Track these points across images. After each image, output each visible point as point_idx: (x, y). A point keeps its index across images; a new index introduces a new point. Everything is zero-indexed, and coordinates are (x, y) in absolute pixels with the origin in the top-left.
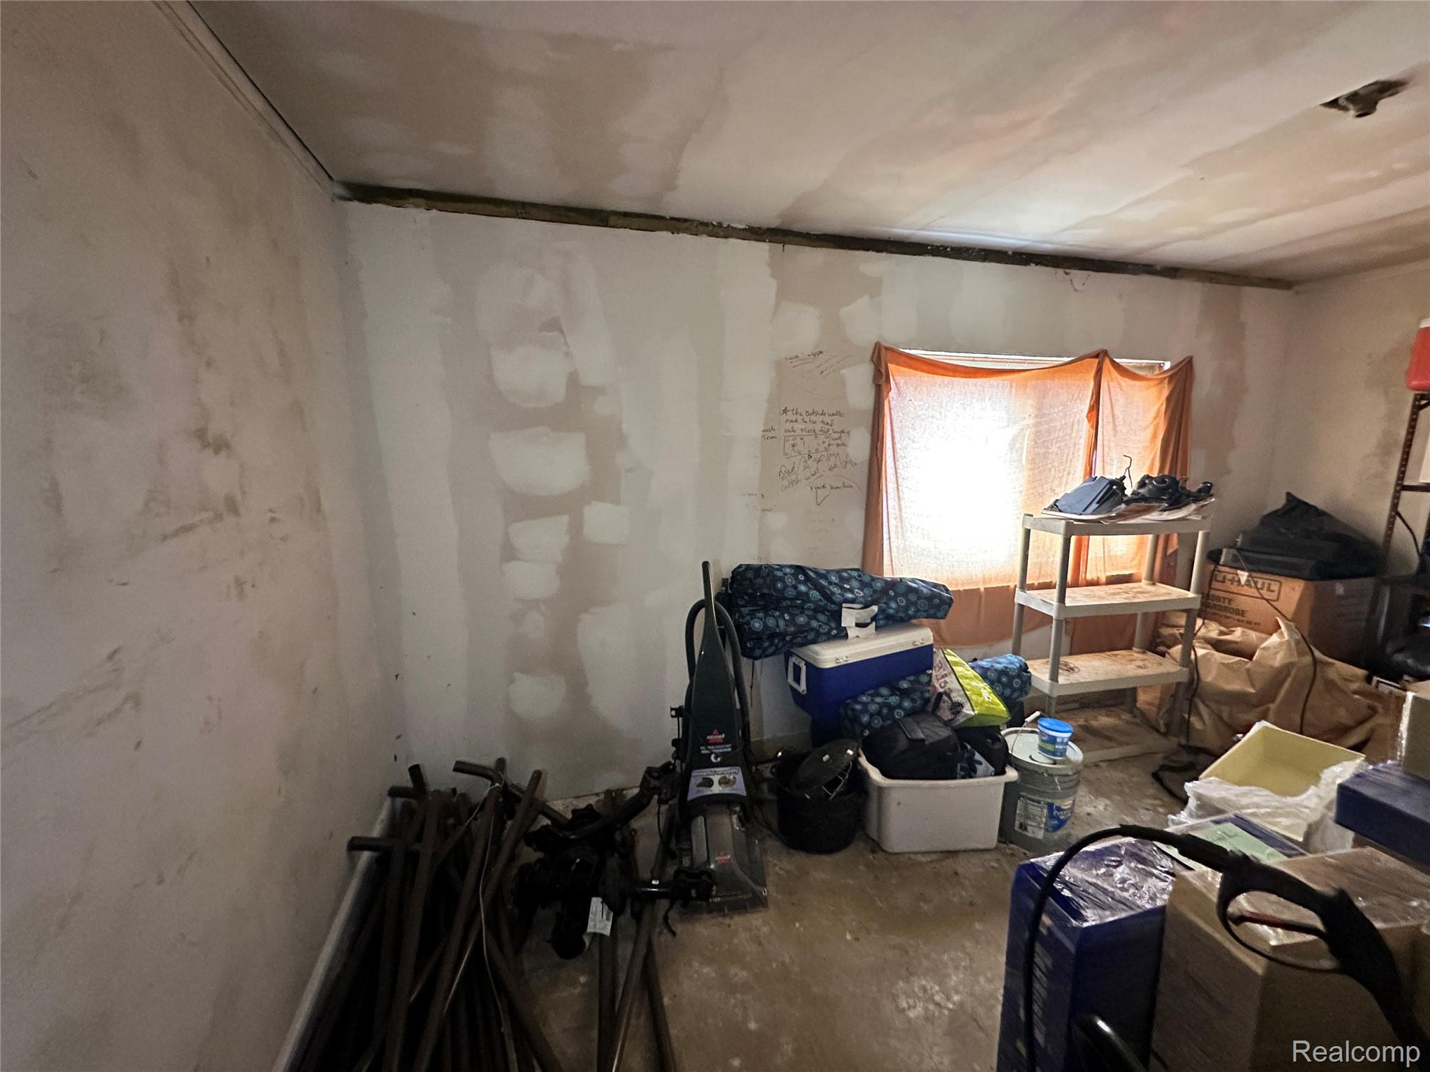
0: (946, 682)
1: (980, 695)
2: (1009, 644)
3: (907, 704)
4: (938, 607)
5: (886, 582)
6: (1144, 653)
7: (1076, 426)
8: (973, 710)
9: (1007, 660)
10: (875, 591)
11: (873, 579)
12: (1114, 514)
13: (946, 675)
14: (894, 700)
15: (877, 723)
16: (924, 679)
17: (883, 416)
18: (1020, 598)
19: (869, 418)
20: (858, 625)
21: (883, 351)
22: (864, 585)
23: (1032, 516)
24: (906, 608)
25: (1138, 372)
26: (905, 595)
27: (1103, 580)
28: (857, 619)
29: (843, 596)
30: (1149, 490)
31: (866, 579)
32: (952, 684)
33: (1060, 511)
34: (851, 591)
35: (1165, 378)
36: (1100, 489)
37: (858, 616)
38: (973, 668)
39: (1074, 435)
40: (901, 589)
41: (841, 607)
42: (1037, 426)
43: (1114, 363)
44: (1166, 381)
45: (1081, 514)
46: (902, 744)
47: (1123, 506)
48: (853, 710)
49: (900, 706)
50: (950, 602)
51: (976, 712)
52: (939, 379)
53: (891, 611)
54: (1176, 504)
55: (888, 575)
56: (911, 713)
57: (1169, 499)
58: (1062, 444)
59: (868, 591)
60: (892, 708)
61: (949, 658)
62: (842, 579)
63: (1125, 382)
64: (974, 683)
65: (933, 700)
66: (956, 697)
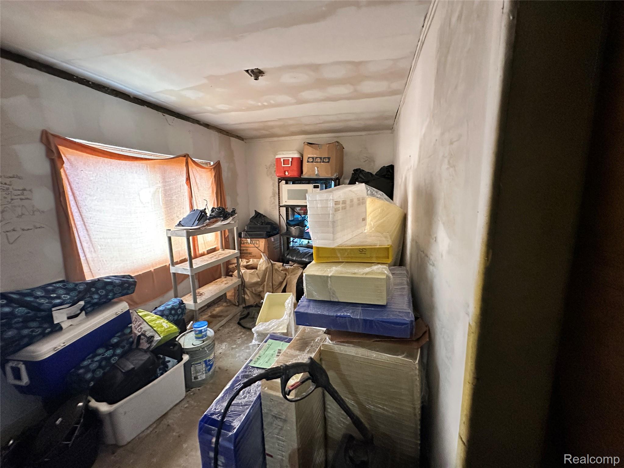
0: (141, 328)
1: (162, 326)
2: (172, 293)
3: (119, 351)
4: (128, 289)
5: (87, 284)
6: (225, 277)
7: (182, 188)
8: (160, 336)
9: (173, 302)
10: (80, 292)
11: (76, 285)
12: (205, 225)
13: (141, 324)
14: (109, 353)
15: (99, 373)
16: (128, 331)
17: (62, 179)
18: (173, 270)
20: (69, 318)
21: (50, 137)
22: (68, 291)
23: (170, 230)
24: (107, 295)
26: (104, 288)
27: (206, 252)
28: (67, 314)
29: (51, 303)
30: (216, 213)
31: (71, 286)
32: (145, 327)
33: (183, 226)
34: (58, 297)
35: (212, 168)
36: (197, 215)
37: (68, 312)
38: (156, 313)
39: (182, 191)
40: (99, 285)
41: (52, 311)
42: (164, 187)
45: (192, 227)
46: (120, 377)
47: (208, 221)
48: (78, 375)
49: (114, 355)
50: (135, 283)
51: (162, 337)
52: (100, 159)
53: (95, 301)
54: (226, 217)
55: (89, 278)
56: (122, 356)
57: (223, 216)
58: (178, 195)
59: (73, 294)
60: (108, 359)
61: (140, 314)
62: (48, 292)
63: (198, 169)
64: (157, 322)
65: (135, 341)
66: (148, 334)
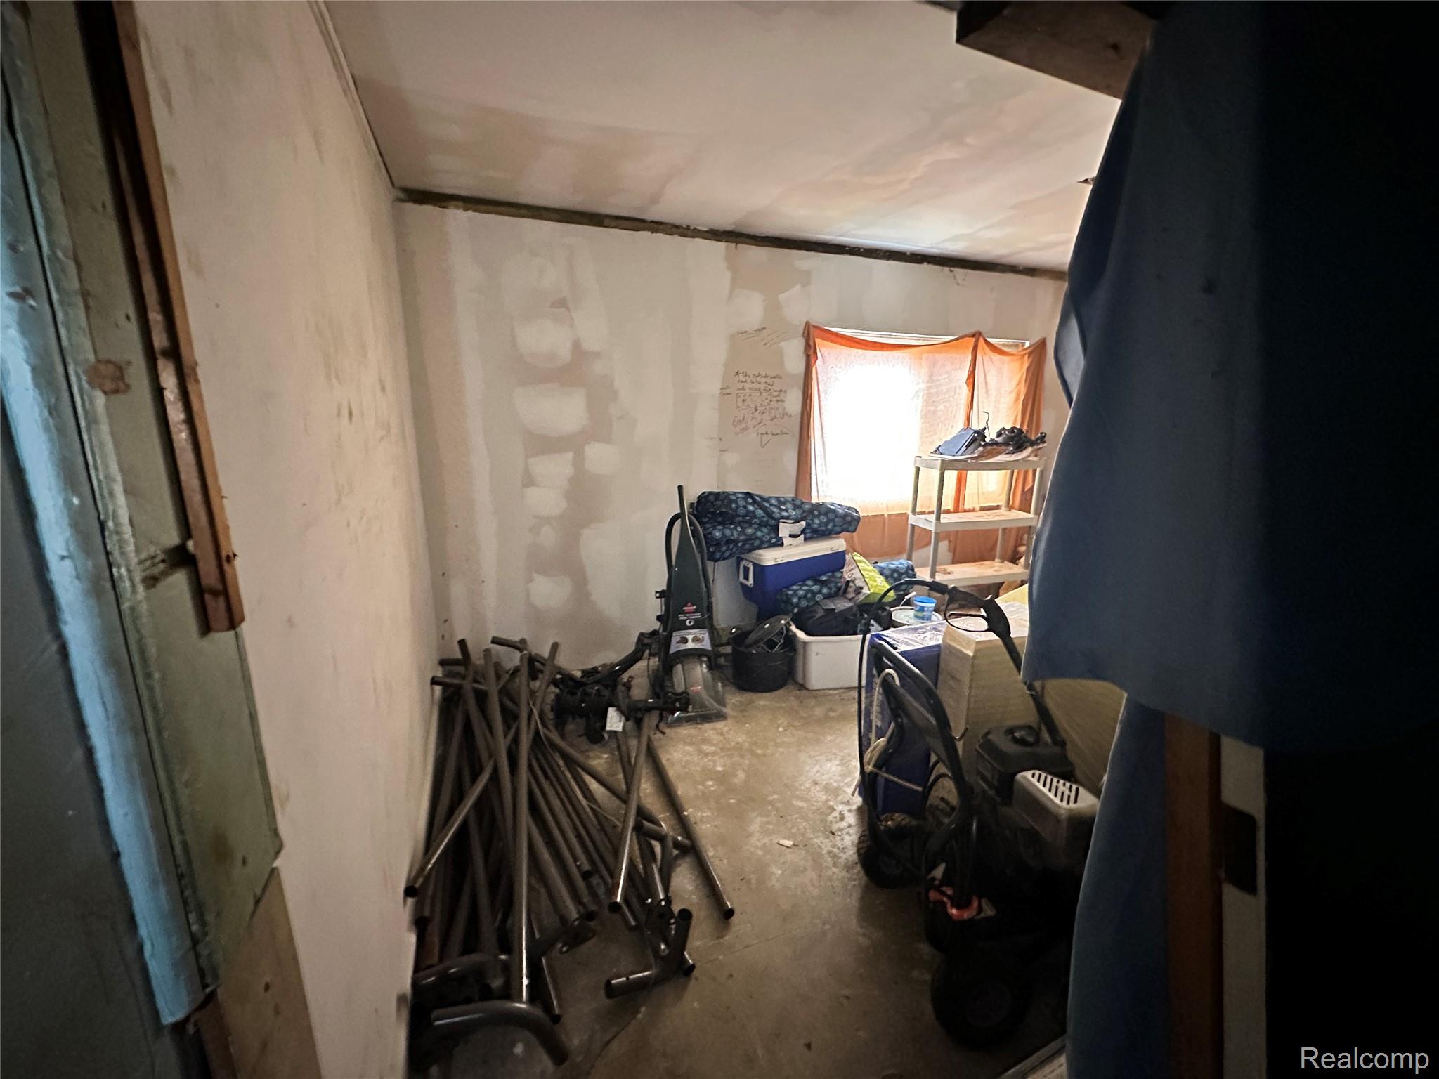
0: (852, 574)
1: (875, 581)
2: (905, 556)
3: (825, 591)
4: (850, 523)
5: (812, 504)
7: (958, 390)
8: (869, 590)
9: (901, 562)
10: (804, 511)
11: (803, 503)
12: (976, 455)
13: (852, 569)
14: (816, 588)
15: (804, 604)
16: (838, 575)
17: (812, 379)
18: (912, 520)
19: (801, 382)
20: (791, 536)
21: (811, 328)
22: (796, 507)
23: (920, 457)
24: (827, 524)
25: (1006, 349)
26: (826, 514)
28: (790, 531)
29: (780, 514)
30: (1004, 438)
31: (798, 503)
32: (856, 574)
33: (941, 454)
34: (786, 510)
35: (1023, 355)
36: (968, 436)
37: (792, 529)
38: (874, 567)
39: (956, 397)
40: (823, 510)
41: (779, 522)
42: (928, 390)
43: (987, 343)
44: (1027, 356)
45: (954, 456)
46: (820, 613)
47: (981, 449)
48: (787, 594)
49: (820, 592)
50: (858, 519)
51: (872, 591)
52: (854, 351)
53: (815, 526)
54: (1019, 447)
55: (814, 501)
56: (829, 597)
57: (1015, 445)
58: (948, 404)
59: (798, 512)
60: (814, 594)
61: (855, 558)
62: (780, 502)
63: (996, 357)
64: (872, 574)
65: (843, 587)
66: (859, 583)
